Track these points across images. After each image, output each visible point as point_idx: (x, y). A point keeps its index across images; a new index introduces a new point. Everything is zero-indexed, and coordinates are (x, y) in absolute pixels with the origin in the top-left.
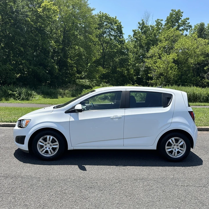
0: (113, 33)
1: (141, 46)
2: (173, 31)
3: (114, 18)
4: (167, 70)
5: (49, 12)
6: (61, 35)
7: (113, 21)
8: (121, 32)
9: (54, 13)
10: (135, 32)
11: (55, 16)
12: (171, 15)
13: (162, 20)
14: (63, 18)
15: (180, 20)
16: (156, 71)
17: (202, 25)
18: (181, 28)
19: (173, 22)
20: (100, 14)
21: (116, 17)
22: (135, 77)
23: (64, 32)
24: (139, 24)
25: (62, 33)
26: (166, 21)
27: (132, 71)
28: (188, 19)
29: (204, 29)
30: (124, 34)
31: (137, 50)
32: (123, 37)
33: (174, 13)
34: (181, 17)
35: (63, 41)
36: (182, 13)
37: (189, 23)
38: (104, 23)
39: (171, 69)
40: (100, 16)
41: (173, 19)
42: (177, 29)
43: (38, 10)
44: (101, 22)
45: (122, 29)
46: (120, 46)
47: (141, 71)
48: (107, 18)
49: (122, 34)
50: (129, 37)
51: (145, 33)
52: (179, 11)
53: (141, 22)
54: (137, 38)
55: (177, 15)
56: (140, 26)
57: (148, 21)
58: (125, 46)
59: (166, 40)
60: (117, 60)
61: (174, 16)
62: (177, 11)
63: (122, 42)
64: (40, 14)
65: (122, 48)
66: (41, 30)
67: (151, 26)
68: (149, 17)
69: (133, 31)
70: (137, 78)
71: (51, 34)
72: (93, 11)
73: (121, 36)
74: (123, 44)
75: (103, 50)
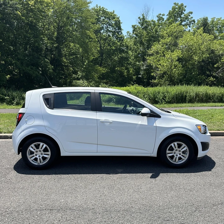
0: (111, 29)
1: (141, 43)
2: (177, 26)
3: (112, 12)
4: (170, 68)
5: (41, 5)
6: (54, 31)
7: (111, 15)
8: (120, 28)
9: (48, 6)
10: (135, 27)
11: (48, 9)
12: (174, 9)
13: (163, 15)
14: (56, 12)
15: (183, 15)
16: (159, 70)
17: (205, 20)
18: (183, 23)
19: (175, 16)
20: (96, 8)
21: (114, 11)
22: (134, 77)
23: (58, 28)
24: (139, 20)
25: (55, 29)
26: (168, 15)
27: (131, 71)
28: (192, 13)
29: (207, 24)
30: (123, 30)
31: (138, 48)
32: (122, 33)
33: (177, 7)
34: (183, 12)
35: (57, 38)
36: (185, 7)
37: (192, 18)
38: (100, 18)
39: (175, 67)
40: (97, 9)
41: (175, 13)
42: (180, 24)
43: (30, 3)
44: (98, 17)
45: (121, 24)
46: (119, 43)
47: (142, 70)
48: (104, 12)
49: (121, 30)
50: (128, 34)
51: (145, 28)
52: (182, 5)
53: (141, 17)
54: (136, 35)
55: (180, 9)
56: (140, 21)
57: (148, 16)
58: (124, 44)
59: (169, 36)
60: (116, 58)
61: (177, 10)
62: (180, 4)
63: (121, 39)
64: (32, 7)
65: (122, 45)
66: (32, 26)
67: (152, 21)
68: (148, 11)
69: (133, 26)
70: (137, 78)
71: (43, 30)
72: (89, 5)
73: (119, 31)
74: (122, 41)
75: (100, 47)
